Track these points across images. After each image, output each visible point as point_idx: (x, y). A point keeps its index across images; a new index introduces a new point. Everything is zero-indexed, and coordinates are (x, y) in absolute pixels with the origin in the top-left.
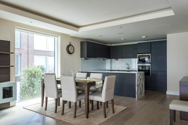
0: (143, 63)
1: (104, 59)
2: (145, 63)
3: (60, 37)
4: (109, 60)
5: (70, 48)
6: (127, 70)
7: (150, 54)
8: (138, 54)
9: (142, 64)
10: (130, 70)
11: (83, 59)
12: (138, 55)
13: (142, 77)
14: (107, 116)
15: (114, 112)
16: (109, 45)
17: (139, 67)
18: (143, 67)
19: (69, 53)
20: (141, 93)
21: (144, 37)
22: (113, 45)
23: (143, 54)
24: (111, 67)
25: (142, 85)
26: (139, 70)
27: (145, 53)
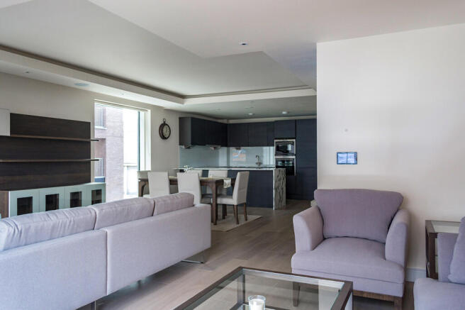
0: (283, 155)
1: (215, 148)
2: (287, 155)
3: (149, 111)
4: (225, 149)
5: (165, 130)
6: (257, 166)
7: (294, 140)
8: (276, 139)
9: (282, 157)
10: (261, 166)
11: (183, 147)
12: (275, 141)
13: (283, 176)
14: (240, 222)
15: (246, 220)
16: (225, 121)
17: (277, 161)
18: (283, 161)
19: (163, 137)
20: (280, 201)
21: (284, 113)
22: (231, 122)
23: (283, 139)
24: (228, 161)
25: (282, 189)
26: (277, 167)
27: (286, 139)
